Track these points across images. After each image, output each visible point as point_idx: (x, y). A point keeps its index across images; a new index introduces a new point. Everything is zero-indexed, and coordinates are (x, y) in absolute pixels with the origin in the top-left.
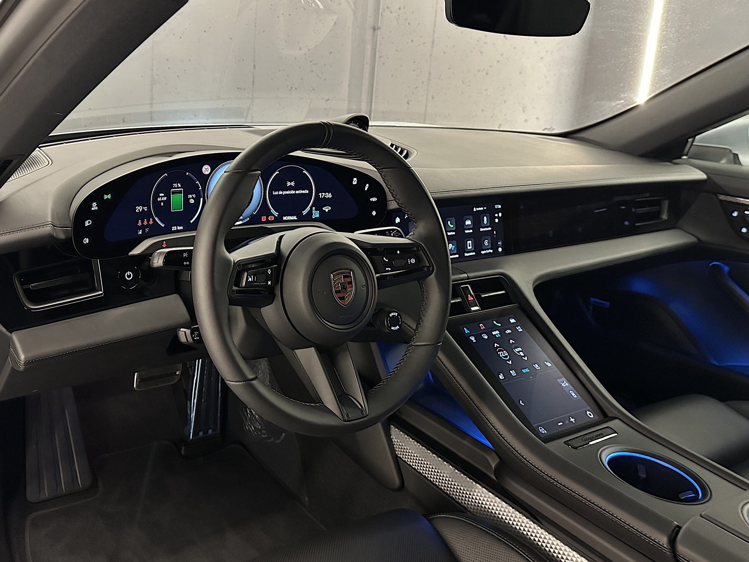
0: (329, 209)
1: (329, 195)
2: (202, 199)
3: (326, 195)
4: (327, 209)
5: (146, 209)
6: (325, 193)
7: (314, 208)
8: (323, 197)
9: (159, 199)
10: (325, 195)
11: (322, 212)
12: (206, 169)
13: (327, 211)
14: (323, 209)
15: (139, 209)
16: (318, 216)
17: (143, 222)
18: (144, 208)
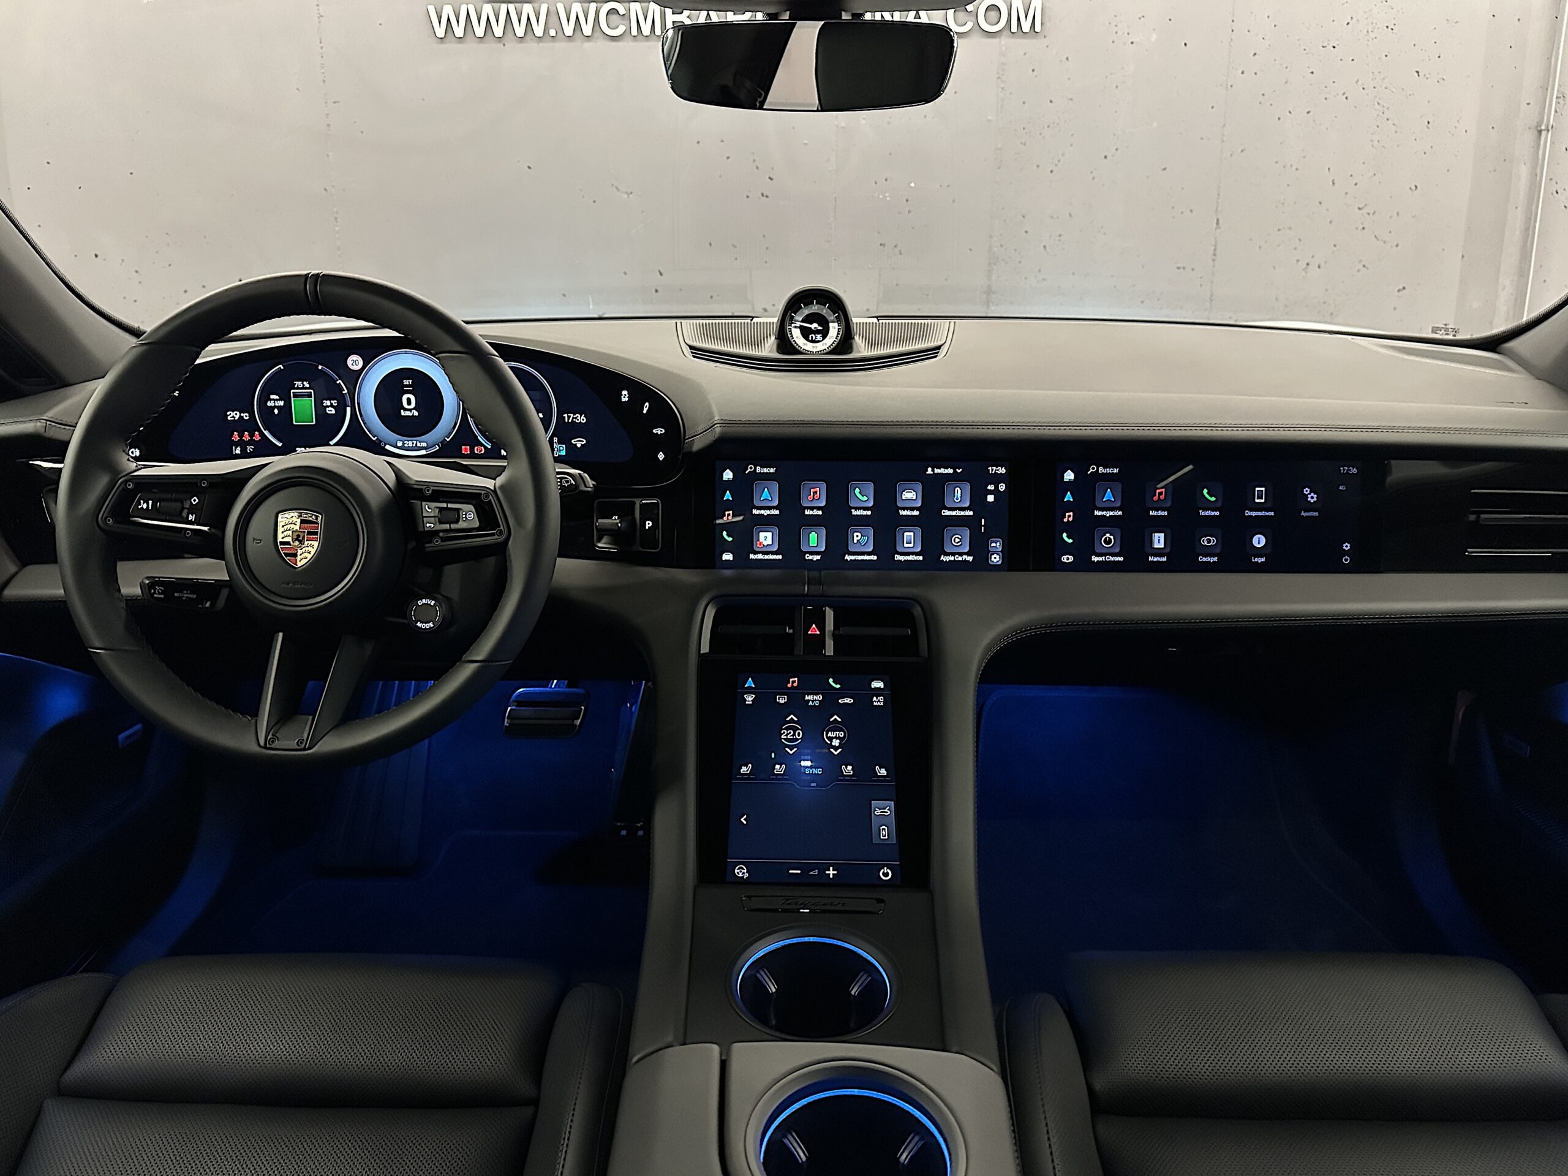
0: (583, 443)
1: (582, 419)
2: (349, 410)
3: (576, 418)
4: (579, 443)
5: (246, 416)
6: (574, 415)
7: (555, 440)
8: (570, 421)
9: (269, 404)
10: (573, 418)
11: (571, 448)
12: (355, 362)
13: (579, 445)
14: (573, 441)
15: (233, 415)
16: (563, 453)
17: (241, 435)
18: (242, 415)
